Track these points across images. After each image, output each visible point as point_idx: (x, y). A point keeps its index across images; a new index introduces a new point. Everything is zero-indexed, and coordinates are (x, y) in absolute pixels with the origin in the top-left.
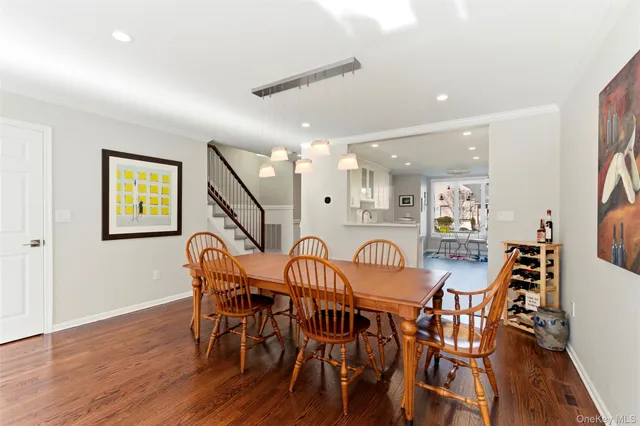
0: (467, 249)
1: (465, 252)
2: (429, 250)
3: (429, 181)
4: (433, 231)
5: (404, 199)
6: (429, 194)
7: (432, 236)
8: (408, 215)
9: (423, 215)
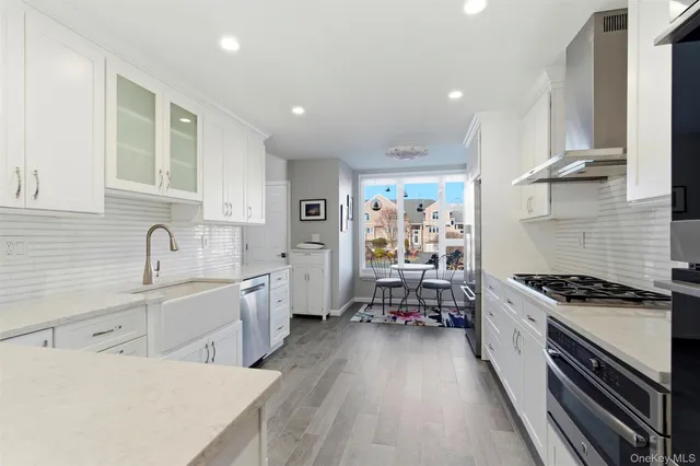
0: (419, 298)
1: (416, 301)
2: (357, 299)
3: (355, 176)
4: (363, 265)
5: (308, 207)
6: (354, 201)
7: (362, 274)
8: (316, 238)
9: (345, 238)
